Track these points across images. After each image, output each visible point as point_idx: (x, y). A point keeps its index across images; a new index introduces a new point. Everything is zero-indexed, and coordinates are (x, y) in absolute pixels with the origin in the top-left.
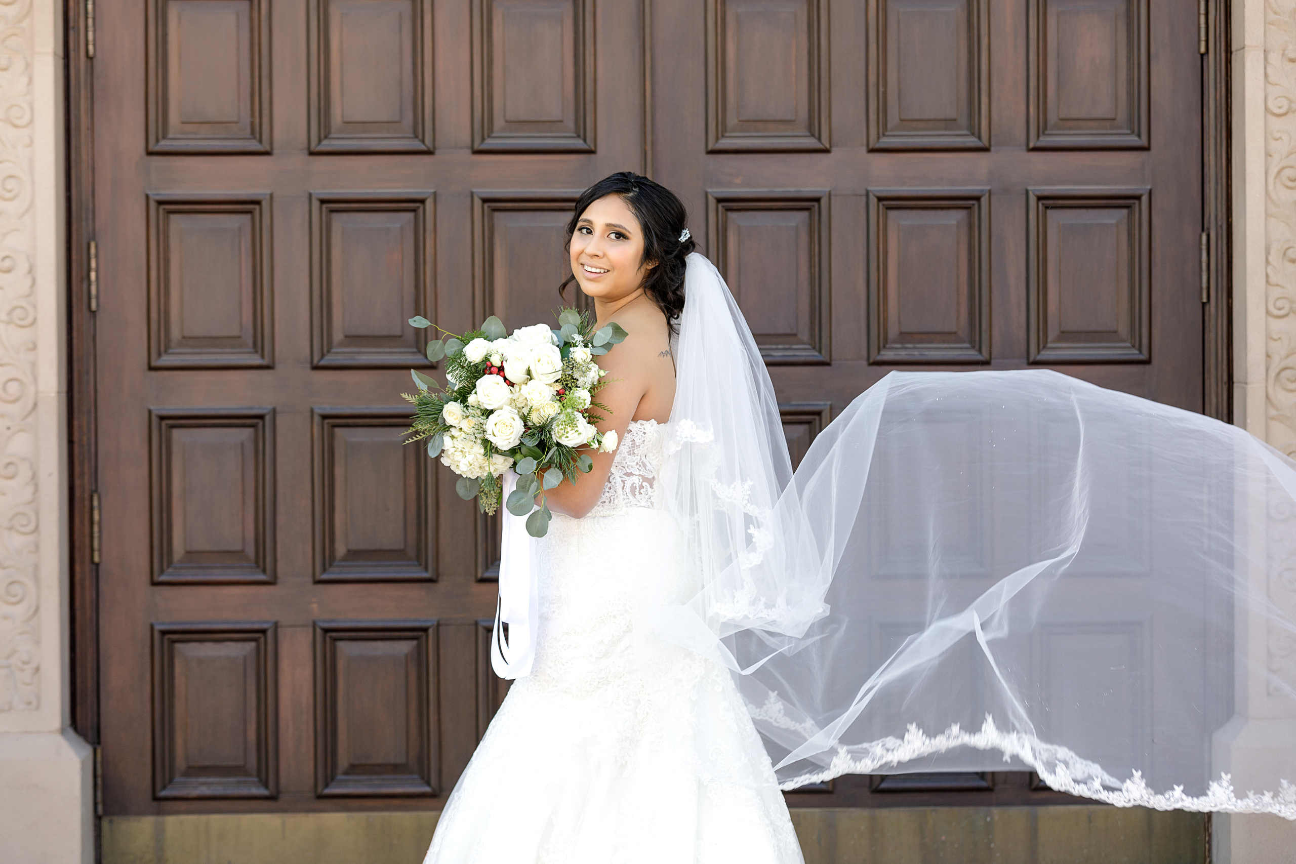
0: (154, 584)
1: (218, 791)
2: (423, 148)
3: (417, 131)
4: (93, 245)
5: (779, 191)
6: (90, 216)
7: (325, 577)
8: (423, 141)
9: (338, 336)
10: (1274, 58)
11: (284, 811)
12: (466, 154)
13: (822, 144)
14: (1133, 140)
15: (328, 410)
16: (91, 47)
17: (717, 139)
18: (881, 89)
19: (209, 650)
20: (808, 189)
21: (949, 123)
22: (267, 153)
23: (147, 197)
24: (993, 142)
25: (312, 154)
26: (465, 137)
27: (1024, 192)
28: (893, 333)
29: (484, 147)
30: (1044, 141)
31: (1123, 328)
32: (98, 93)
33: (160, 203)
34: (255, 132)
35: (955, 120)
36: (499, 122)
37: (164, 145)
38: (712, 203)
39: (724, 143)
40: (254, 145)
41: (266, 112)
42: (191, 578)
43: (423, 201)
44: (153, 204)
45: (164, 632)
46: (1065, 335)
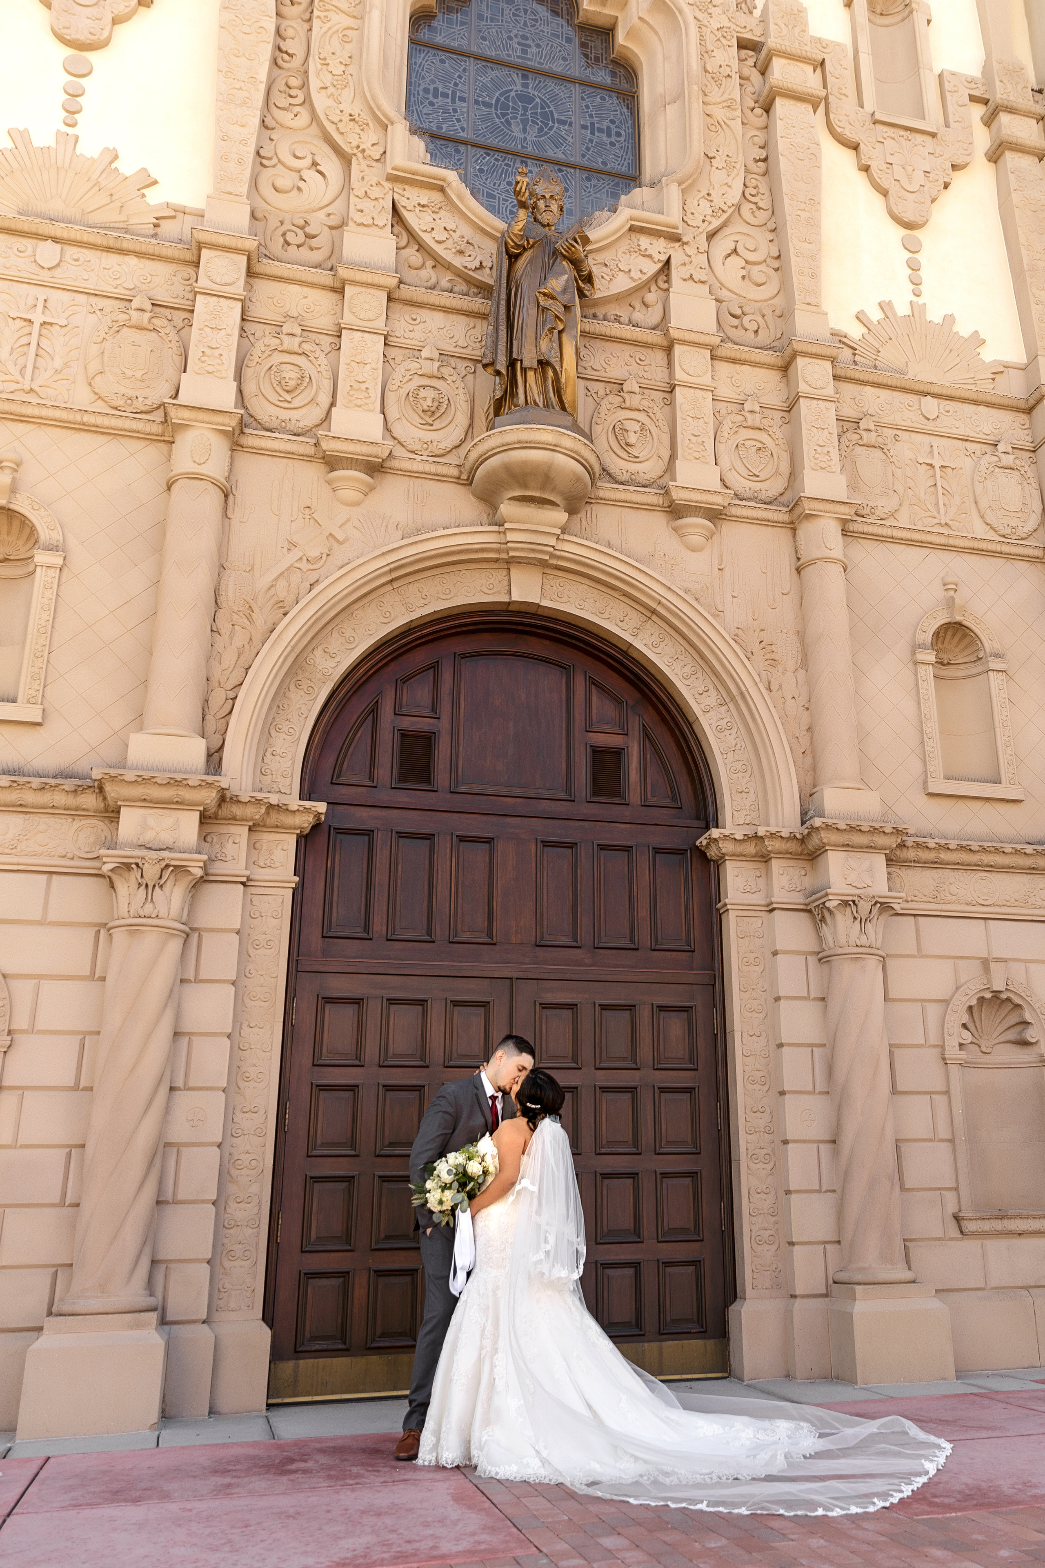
0: (302, 1252)
1: (324, 1347)
2: (424, 1065)
3: (423, 1058)
4: (289, 1103)
6: (289, 1089)
7: (376, 1247)
8: (424, 1062)
9: (387, 1143)
10: (745, 1035)
11: (352, 1356)
12: (441, 1068)
13: (578, 1066)
14: (691, 1066)
15: (381, 1174)
16: (294, 1021)
18: (600, 1043)
19: (324, 1282)
20: (573, 1084)
21: (624, 1059)
22: (363, 1066)
23: (312, 1083)
24: (641, 1066)
25: (380, 1066)
26: (442, 1061)
27: (653, 1086)
28: (605, 1142)
29: (448, 1065)
30: (660, 1066)
31: (689, 1140)
32: (294, 1040)
33: (317, 1086)
34: (358, 1057)
35: (626, 1057)
36: (455, 1055)
37: (321, 1062)
40: (357, 1063)
41: (363, 1049)
42: (319, 1249)
43: (424, 1087)
44: (314, 1086)
45: (305, 1274)
46: (669, 1143)
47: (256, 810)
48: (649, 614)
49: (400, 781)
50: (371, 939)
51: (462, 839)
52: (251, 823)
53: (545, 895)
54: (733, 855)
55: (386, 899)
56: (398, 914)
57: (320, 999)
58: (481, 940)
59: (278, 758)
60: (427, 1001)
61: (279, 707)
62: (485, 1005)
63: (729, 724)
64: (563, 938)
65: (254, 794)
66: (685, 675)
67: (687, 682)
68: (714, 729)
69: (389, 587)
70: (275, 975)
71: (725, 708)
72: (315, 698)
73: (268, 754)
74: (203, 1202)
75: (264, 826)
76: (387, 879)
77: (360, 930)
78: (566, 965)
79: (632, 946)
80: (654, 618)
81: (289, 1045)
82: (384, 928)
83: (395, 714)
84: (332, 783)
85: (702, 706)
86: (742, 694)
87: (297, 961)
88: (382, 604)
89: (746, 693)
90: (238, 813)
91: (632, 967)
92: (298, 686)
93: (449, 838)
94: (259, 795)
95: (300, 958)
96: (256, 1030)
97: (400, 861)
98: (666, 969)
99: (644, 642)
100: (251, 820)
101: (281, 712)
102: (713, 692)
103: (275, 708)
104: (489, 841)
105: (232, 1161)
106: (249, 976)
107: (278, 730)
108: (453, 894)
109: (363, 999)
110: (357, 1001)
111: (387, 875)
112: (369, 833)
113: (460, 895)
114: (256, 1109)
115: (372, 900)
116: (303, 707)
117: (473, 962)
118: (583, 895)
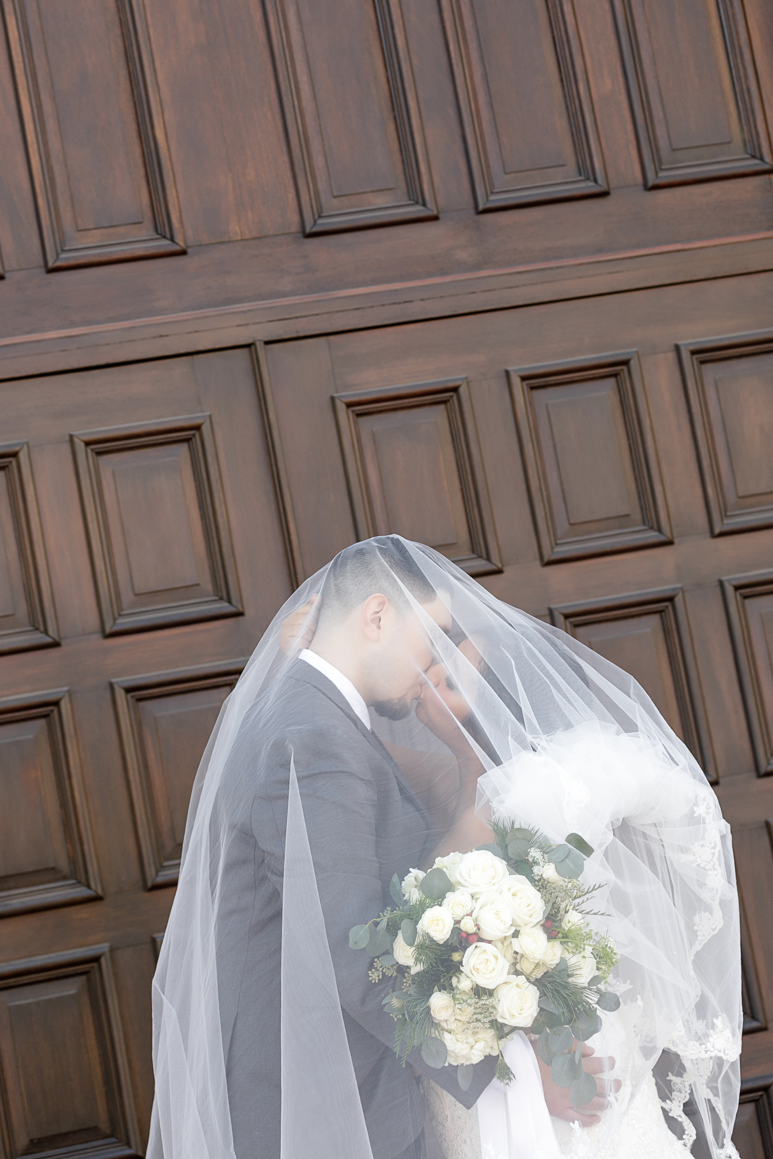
2: (48, 640)
3: (37, 623)
8: (46, 632)
12: (97, 640)
13: (494, 564)
18: (545, 494)
21: (623, 520)
24: (675, 535)
26: (93, 620)
27: (717, 584)
29: (117, 628)
30: (730, 524)
35: (628, 515)
36: (127, 597)
43: (56, 703)
58: (139, 249)
60: (15, 455)
62: (187, 435)
64: (381, 200)
78: (403, 278)
79: (589, 187)
91: (600, 250)
113: (51, 125)
117: (128, 317)
118: (415, 61)
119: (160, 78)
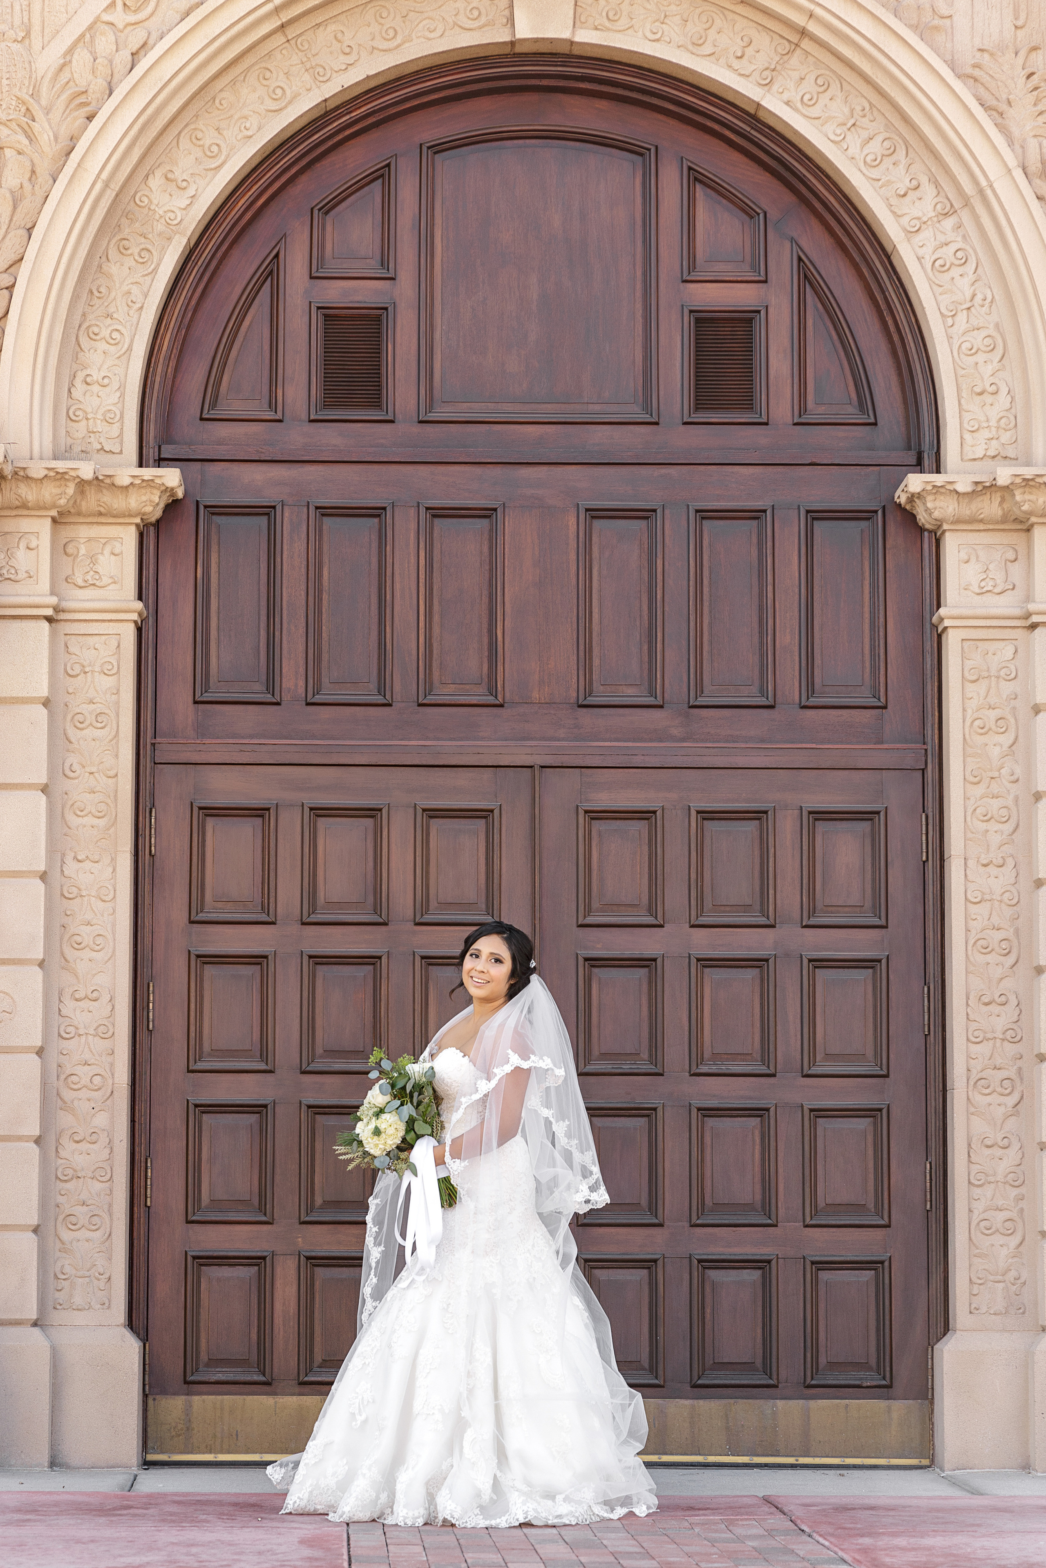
0: (188, 1222)
1: (230, 1377)
2: (381, 920)
3: (377, 909)
4: (151, 985)
5: (627, 954)
6: (150, 965)
7: (307, 1219)
8: (381, 916)
9: (319, 1051)
10: (970, 863)
11: (276, 1393)
12: (410, 926)
13: (658, 921)
14: (876, 921)
15: (312, 1102)
16: (153, 848)
17: (585, 917)
18: (699, 884)
19: (225, 1272)
20: (648, 953)
21: (747, 908)
22: (273, 923)
23: (189, 951)
24: (777, 921)
25: (303, 924)
26: (410, 913)
27: (799, 956)
28: (707, 1054)
29: (422, 920)
30: (813, 921)
31: (870, 1053)
32: (156, 881)
33: (198, 956)
34: (265, 908)
35: (750, 906)
36: (433, 904)
37: (202, 916)
38: (581, 961)
39: (590, 920)
40: (264, 917)
41: (272, 894)
42: (214, 1218)
43: (380, 958)
44: (193, 958)
45: (194, 1258)
46: (829, 1056)
47: (58, 491)
48: (794, 38)
49: (326, 406)
50: (278, 704)
51: (438, 513)
52: (54, 513)
53: (595, 610)
54: (958, 521)
55: (302, 630)
56: (325, 657)
57: (195, 809)
58: (474, 700)
59: (95, 388)
60: (380, 810)
61: (91, 292)
62: (484, 814)
63: (960, 254)
64: (631, 691)
65: (54, 464)
66: (868, 159)
67: (874, 173)
68: (928, 266)
69: (280, 39)
70: (112, 773)
71: (949, 223)
72: (155, 270)
73: (78, 382)
74: (20, 1138)
75: (79, 514)
76: (303, 593)
77: (259, 687)
78: (634, 740)
79: (762, 701)
80: (806, 44)
81: (147, 888)
82: (302, 683)
83: (311, 278)
84: (202, 419)
85: (905, 221)
86: (981, 192)
87: (153, 745)
88: (268, 75)
89: (989, 192)
90: (30, 498)
91: (762, 741)
92: (123, 250)
93: (412, 512)
94: (61, 465)
95: (158, 740)
96: (87, 865)
97: (326, 559)
98: (829, 742)
99: (786, 96)
100: (54, 506)
101: (96, 301)
102: (928, 190)
103: (85, 296)
104: (487, 513)
105: (63, 1077)
106: (72, 775)
107: (93, 337)
108: (422, 618)
109: (268, 809)
110: (260, 812)
111: (304, 587)
112: (267, 511)
113: (436, 618)
114: (95, 994)
115: (277, 634)
116: (135, 290)
117: (461, 739)
118: (666, 609)
119: (506, 599)
